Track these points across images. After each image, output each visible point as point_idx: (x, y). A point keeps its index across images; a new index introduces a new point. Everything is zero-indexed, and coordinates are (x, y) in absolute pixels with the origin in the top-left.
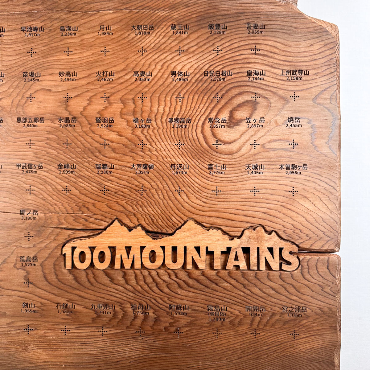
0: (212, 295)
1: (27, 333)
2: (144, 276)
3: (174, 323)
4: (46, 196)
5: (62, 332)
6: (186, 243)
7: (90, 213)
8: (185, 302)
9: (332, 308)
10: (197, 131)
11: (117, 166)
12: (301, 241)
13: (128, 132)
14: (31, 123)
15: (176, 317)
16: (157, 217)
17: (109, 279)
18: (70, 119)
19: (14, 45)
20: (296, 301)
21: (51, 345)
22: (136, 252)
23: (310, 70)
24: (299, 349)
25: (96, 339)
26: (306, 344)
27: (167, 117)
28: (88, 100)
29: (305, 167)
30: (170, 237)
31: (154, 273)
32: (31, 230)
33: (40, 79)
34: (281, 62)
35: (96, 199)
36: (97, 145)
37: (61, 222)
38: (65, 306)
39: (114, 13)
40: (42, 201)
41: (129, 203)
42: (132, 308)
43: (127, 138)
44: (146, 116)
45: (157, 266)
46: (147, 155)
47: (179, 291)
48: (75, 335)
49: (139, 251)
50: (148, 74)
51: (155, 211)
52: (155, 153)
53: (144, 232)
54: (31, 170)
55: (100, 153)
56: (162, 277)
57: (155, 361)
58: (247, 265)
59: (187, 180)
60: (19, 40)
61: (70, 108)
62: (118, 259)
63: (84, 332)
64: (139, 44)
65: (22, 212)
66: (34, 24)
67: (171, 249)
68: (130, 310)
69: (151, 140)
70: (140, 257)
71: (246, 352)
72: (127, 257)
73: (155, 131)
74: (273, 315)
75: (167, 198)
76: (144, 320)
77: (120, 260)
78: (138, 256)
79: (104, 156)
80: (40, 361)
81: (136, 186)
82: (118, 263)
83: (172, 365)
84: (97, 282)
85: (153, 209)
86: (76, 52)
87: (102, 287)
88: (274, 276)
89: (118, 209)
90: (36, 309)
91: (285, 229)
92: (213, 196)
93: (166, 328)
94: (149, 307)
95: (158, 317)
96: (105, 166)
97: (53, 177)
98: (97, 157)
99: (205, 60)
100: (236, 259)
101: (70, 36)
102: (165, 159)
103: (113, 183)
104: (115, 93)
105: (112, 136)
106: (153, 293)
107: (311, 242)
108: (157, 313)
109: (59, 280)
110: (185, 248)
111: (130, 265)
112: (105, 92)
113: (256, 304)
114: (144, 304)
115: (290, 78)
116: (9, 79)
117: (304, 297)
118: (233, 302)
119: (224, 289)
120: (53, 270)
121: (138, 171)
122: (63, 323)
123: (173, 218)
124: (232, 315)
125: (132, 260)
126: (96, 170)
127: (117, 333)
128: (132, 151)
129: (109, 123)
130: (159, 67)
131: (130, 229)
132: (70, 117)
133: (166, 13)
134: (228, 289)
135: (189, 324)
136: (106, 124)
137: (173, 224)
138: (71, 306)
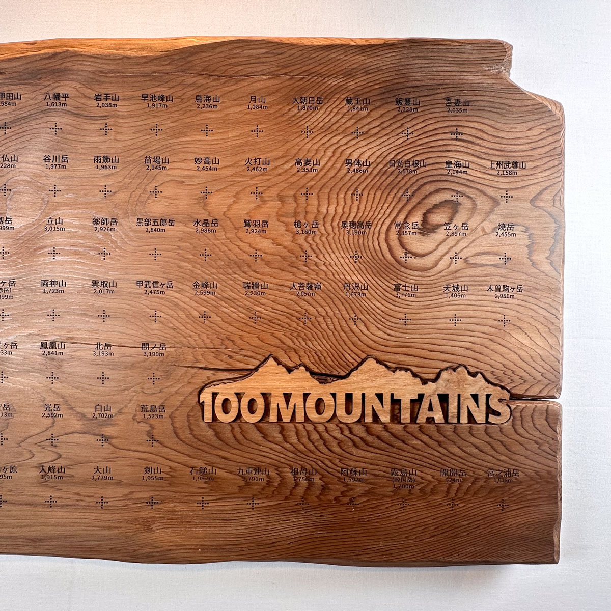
0: (397, 456)
1: (151, 507)
2: (308, 432)
3: (347, 491)
4: (177, 324)
5: (199, 505)
6: (363, 388)
7: (236, 347)
8: (362, 465)
9: (551, 472)
10: (379, 239)
11: (272, 285)
12: (513, 385)
13: (287, 240)
14: (157, 227)
15: (350, 485)
16: (325, 354)
17: (261, 435)
18: (210, 222)
19: (132, 120)
20: (505, 462)
21: (183, 523)
22: (297, 400)
23: (527, 162)
24: (509, 524)
25: (243, 514)
26: (517, 518)
27: (340, 220)
28: (234, 196)
29: (520, 289)
30: (343, 380)
31: (321, 428)
32: (157, 370)
33: (168, 166)
34: (490, 152)
35: (244, 329)
36: (246, 257)
37: (197, 360)
38: (202, 471)
39: (269, 79)
40: (172, 332)
41: (288, 334)
42: (292, 472)
43: (285, 247)
44: (311, 218)
45: (325, 418)
46: (313, 270)
47: (355, 451)
48: (216, 508)
49: (302, 400)
50: (315, 163)
51: (323, 346)
52: (324, 268)
53: (308, 374)
54: (157, 289)
55: (250, 267)
56: (331, 433)
57: (322, 542)
58: (444, 417)
59: (366, 304)
60: (138, 112)
61: (209, 208)
62: (274, 409)
63: (227, 505)
64: (303, 122)
65: (145, 345)
66: (159, 91)
67: (344, 397)
68: (289, 475)
69: (317, 251)
70: (303, 406)
71: (441, 528)
72: (285, 406)
73: (324, 239)
74: (476, 479)
75: (338, 328)
76: (308, 489)
77: (276, 411)
78: (300, 404)
79: (254, 271)
80: (168, 544)
81: (297, 312)
82: (273, 414)
83: (345, 546)
84: (246, 438)
85: (321, 343)
86: (218, 131)
87: (253, 445)
88: (478, 430)
89: (273, 343)
90: (163, 475)
91: (493, 370)
92: (400, 326)
93: (336, 499)
94: (314, 472)
95: (327, 484)
96: (256, 285)
97: (187, 300)
98: (245, 273)
99: (391, 146)
100: (430, 409)
101: (209, 109)
102: (337, 277)
103: (266, 308)
105: (265, 244)
106: (319, 454)
107: (526, 386)
108: (324, 479)
109: (194, 436)
110: (363, 395)
111: (290, 417)
112: (257, 186)
113: (453, 467)
114: (308, 467)
115: (501, 172)
116: (125, 166)
117: (516, 457)
118: (424, 464)
119: (414, 447)
120: (187, 424)
121: (300, 292)
122: (200, 493)
123: (347, 356)
124: (424, 481)
125: (292, 410)
126: (244, 291)
127: (272, 505)
128: (292, 265)
129: (262, 227)
130: (329, 153)
131: (290, 370)
132: (210, 219)
133: (339, 81)
134: (419, 447)
135: (367, 493)
136: (258, 229)
137: (347, 364)
138: (211, 471)
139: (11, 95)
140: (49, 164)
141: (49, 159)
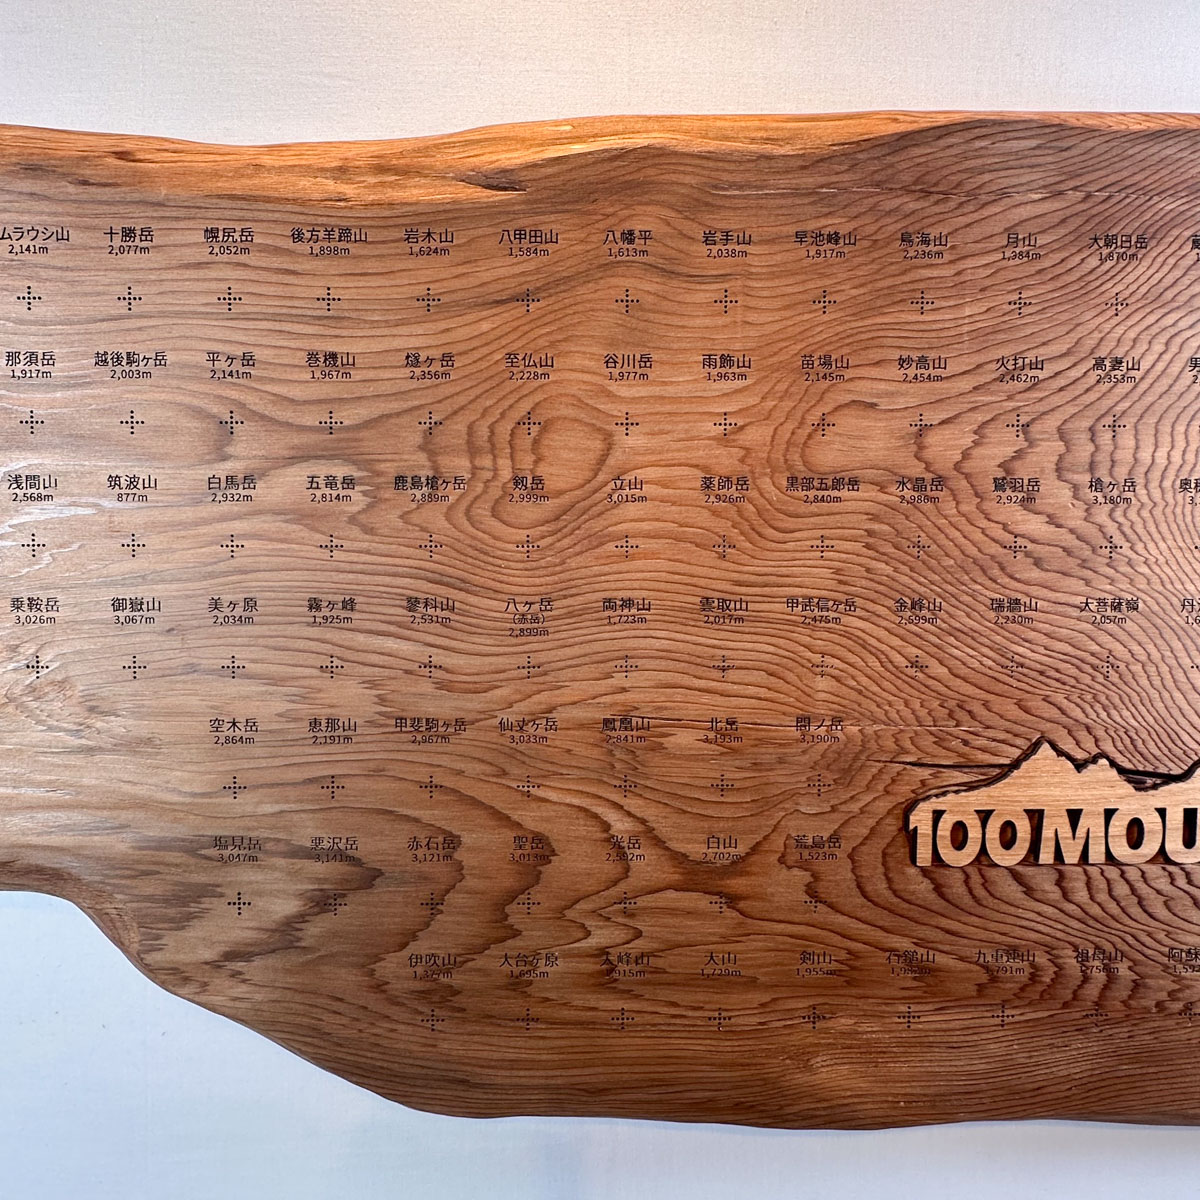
1: (812, 1025)
2: (1108, 881)
3: (1179, 990)
4: (865, 681)
5: (902, 1020)
7: (977, 723)
11: (1045, 604)
13: (1075, 516)
14: (826, 493)
15: (1184, 978)
16: (1145, 735)
17: (1020, 888)
18: (928, 483)
19: (776, 282)
21: (871, 1053)
25: (984, 1036)
27: (1177, 476)
28: (975, 433)
30: (1181, 784)
31: (1133, 874)
32: (828, 767)
33: (849, 374)
35: (991, 689)
36: (995, 549)
37: (902, 748)
38: (908, 958)
39: (1043, 199)
40: (854, 695)
41: (1075, 698)
42: (1076, 957)
43: (1072, 531)
44: (1121, 473)
45: (1145, 856)
46: (1124, 575)
47: (1195, 916)
48: (933, 1026)
49: (1102, 821)
50: (1130, 366)
51: (1140, 719)
52: (1144, 569)
53: (1114, 772)
54: (825, 614)
55: (1002, 569)
56: (1153, 884)
57: (1131, 1085)
60: (789, 267)
61: (928, 454)
62: (1048, 839)
63: (956, 1019)
64: (1109, 285)
65: (802, 722)
66: (830, 224)
68: (1071, 962)
69: (1133, 537)
70: (1103, 834)
72: (1070, 835)
73: (1145, 513)
76: (1106, 987)
77: (1052, 844)
78: (1098, 831)
79: (1011, 577)
80: (843, 1094)
81: (1093, 654)
82: (1047, 850)
83: (1173, 1091)
84: (991, 895)
85: (1136, 714)
86: (944, 304)
87: (1005, 908)
89: (1046, 715)
90: (834, 966)
93: (1159, 1004)
94: (1119, 955)
95: (1141, 978)
96: (1014, 604)
97: (883, 634)
98: (995, 581)
101: (927, 261)
102: (1169, 587)
103: (1034, 647)
104: (1044, 413)
105: (1035, 525)
106: (1129, 922)
108: (1136, 968)
109: (895, 893)
111: (1078, 854)
112: (1018, 412)
114: (1108, 947)
116: (764, 374)
120: (881, 869)
121: (1099, 617)
122: (904, 998)
123: (1186, 737)
125: (1083, 842)
126: (992, 615)
127: (1038, 1019)
128: (1084, 564)
129: (1028, 493)
130: (1158, 347)
132: (928, 476)
133: (1179, 202)
136: (1020, 495)
137: (1185, 752)
138: (925, 957)
139: (539, 234)
140: (616, 372)
141: (615, 362)
